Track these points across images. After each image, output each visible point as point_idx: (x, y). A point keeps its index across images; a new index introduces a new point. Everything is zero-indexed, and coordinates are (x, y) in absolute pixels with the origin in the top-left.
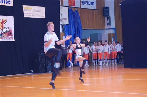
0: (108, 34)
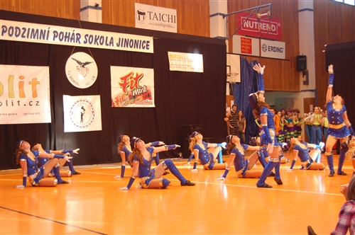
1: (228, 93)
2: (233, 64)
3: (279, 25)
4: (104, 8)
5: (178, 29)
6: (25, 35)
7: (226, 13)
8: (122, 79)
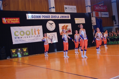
0: (116, 28)
2: (94, 20)
3: (106, 7)
4: (56, 7)
5: (77, 11)
6: (35, 17)
8: (62, 27)
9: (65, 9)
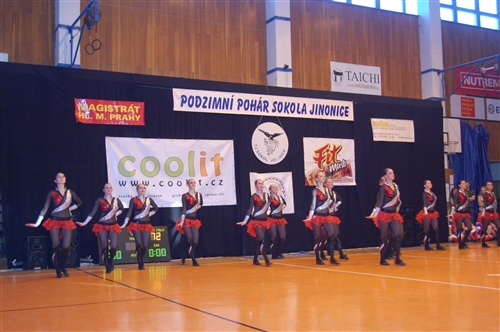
1: (446, 167)
2: (452, 130)
4: (295, 69)
5: (382, 91)
6: (207, 104)
7: (441, 68)
8: (316, 152)
9: (333, 76)
